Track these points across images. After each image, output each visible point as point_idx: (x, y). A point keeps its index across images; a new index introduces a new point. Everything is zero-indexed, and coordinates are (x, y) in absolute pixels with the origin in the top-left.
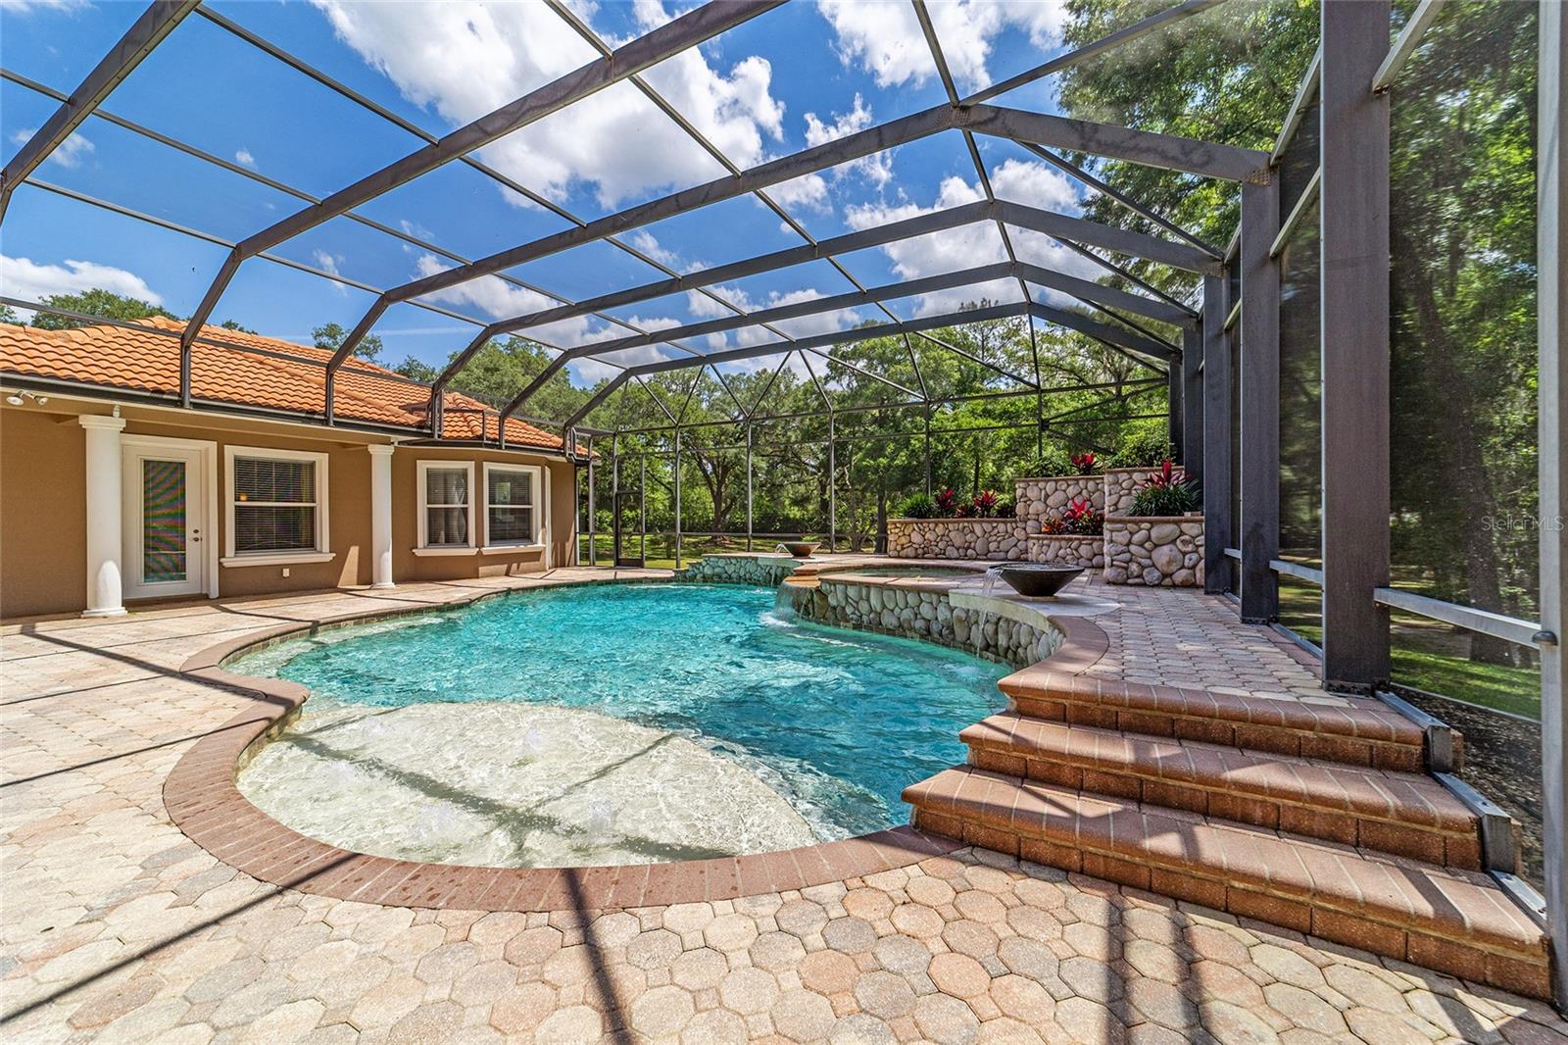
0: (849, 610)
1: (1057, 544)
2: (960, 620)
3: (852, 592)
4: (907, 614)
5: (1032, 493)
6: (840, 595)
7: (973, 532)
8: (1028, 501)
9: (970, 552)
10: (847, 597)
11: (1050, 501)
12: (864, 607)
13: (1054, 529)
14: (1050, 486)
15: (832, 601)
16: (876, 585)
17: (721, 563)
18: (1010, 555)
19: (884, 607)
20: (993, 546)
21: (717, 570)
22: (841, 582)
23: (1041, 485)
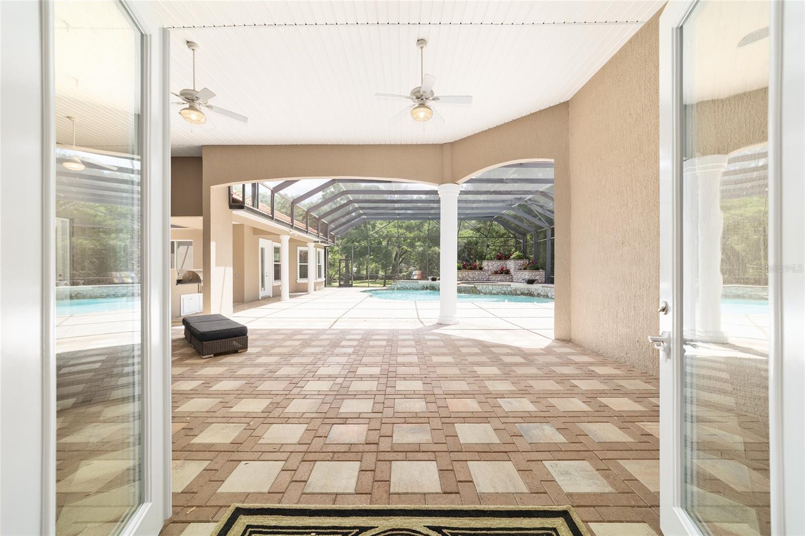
0: (483, 291)
2: (514, 290)
6: (481, 288)
7: (478, 274)
8: (489, 266)
9: (474, 279)
11: (494, 266)
13: (496, 273)
14: (494, 262)
17: (404, 283)
18: (485, 280)
19: (493, 289)
20: (480, 278)
21: (402, 286)
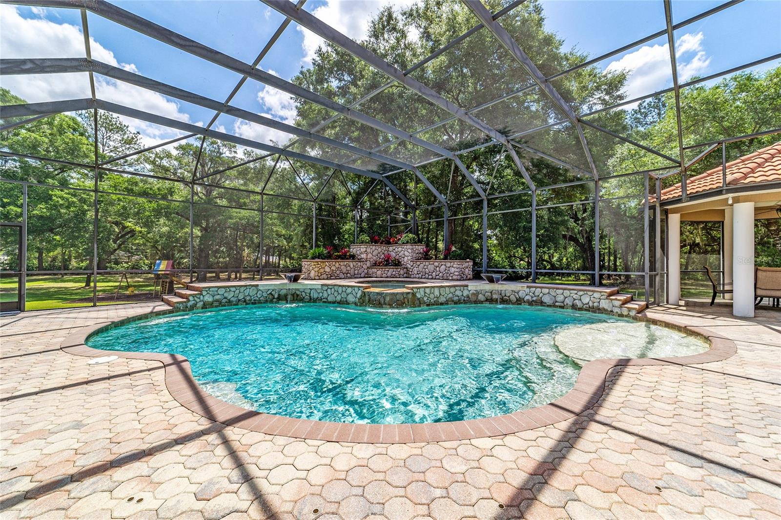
0: (425, 299)
1: (392, 270)
2: (473, 294)
3: (428, 291)
4: (450, 295)
5: (369, 250)
6: (422, 293)
7: (349, 266)
10: (425, 293)
11: (374, 254)
12: (432, 296)
13: (376, 264)
14: (374, 247)
15: (418, 296)
16: (437, 287)
17: (221, 291)
18: (362, 275)
19: (440, 294)
20: (356, 272)
21: (217, 297)
22: (422, 287)
23: (371, 247)
